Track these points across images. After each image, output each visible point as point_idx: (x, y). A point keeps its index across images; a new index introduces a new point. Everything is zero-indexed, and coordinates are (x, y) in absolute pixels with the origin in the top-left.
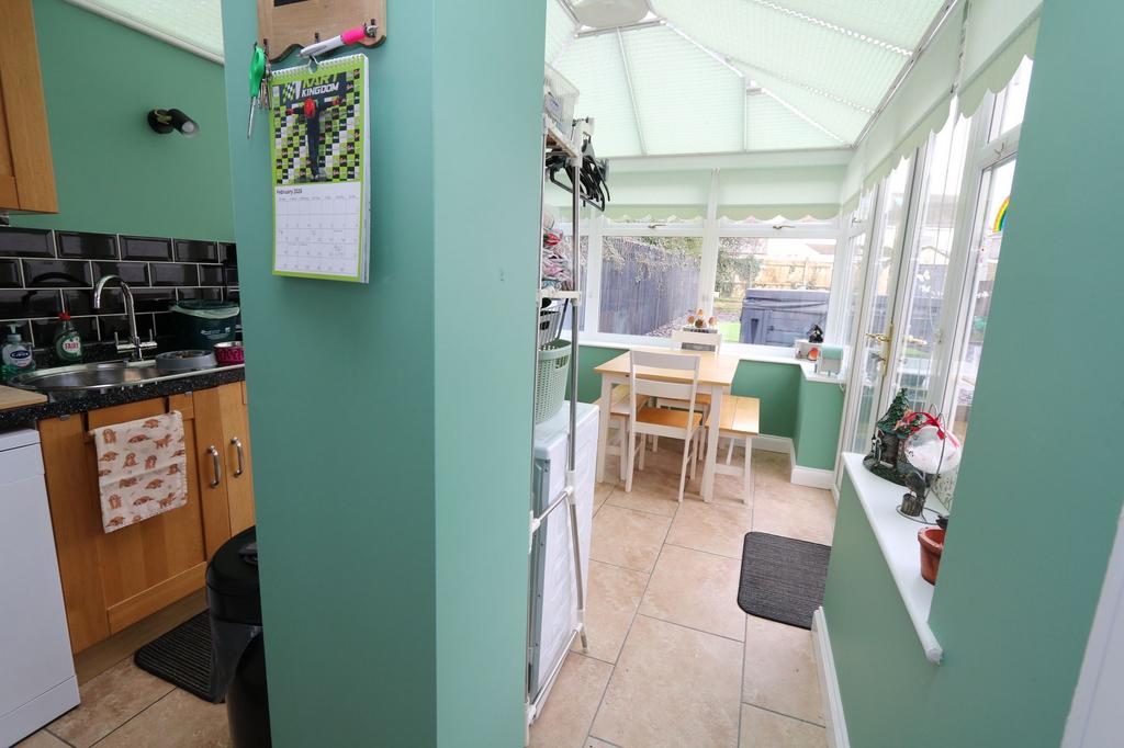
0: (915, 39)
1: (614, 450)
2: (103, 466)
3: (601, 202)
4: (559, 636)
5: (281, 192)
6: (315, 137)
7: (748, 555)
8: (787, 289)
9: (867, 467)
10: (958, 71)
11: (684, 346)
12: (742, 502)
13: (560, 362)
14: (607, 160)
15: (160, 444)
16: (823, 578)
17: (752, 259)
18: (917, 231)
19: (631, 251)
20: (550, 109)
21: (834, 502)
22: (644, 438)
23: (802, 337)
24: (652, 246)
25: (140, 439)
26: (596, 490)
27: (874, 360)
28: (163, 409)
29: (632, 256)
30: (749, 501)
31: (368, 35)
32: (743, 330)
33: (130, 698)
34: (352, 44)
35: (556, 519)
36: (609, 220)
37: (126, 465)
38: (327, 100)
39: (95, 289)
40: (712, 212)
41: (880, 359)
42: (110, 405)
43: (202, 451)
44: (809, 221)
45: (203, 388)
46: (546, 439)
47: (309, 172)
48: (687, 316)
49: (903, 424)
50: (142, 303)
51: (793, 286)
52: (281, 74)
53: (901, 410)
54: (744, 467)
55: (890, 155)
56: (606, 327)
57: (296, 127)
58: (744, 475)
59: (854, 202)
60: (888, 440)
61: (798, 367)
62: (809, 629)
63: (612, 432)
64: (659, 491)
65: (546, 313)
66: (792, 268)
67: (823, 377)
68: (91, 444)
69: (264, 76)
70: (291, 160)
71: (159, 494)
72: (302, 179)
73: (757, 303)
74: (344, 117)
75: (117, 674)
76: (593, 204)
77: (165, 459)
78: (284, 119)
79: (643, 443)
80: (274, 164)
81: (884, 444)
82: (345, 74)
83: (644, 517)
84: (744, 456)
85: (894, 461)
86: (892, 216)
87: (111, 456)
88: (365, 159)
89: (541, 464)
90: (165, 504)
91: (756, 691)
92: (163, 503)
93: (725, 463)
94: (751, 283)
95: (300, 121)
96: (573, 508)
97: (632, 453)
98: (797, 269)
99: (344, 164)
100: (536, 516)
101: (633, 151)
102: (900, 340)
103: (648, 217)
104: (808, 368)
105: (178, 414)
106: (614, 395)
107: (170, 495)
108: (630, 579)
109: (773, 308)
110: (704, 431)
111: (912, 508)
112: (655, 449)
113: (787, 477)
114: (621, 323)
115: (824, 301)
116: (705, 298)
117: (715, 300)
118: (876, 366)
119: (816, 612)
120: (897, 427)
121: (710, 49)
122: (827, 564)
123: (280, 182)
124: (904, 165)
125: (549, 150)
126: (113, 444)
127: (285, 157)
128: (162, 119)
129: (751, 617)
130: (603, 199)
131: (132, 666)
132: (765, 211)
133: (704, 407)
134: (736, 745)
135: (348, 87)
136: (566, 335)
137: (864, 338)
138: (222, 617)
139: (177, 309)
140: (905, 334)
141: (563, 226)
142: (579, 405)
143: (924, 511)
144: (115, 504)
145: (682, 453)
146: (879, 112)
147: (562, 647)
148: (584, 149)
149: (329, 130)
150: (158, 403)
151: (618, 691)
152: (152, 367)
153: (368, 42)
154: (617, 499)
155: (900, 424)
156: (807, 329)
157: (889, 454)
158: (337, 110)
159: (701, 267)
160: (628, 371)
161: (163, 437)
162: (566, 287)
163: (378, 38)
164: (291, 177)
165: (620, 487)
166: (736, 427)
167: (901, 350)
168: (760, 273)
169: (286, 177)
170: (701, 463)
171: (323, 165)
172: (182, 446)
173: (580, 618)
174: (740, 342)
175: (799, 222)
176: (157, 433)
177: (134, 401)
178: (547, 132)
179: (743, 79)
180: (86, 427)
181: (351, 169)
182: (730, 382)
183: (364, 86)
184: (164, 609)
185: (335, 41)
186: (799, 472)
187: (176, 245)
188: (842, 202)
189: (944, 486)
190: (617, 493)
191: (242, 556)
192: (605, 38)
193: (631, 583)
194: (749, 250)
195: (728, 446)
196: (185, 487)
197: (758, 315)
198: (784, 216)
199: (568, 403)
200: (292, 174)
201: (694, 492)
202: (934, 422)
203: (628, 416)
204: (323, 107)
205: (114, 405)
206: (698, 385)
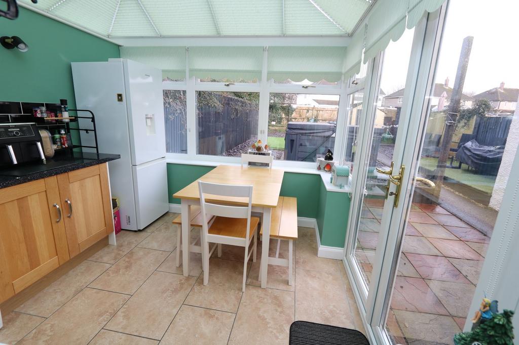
12: (288, 284)
17: (290, 106)
19: (228, 101)
23: (320, 156)
29: (228, 104)
30: (292, 282)
32: (286, 146)
36: (199, 80)
40: (264, 76)
54: (288, 256)
58: (288, 263)
59: (356, 68)
61: (319, 176)
66: (308, 111)
67: (336, 188)
73: (293, 131)
93: (275, 256)
94: (290, 118)
98: (310, 111)
104: (326, 177)
109: (302, 134)
116: (263, 132)
132: (298, 76)
133: (258, 215)
156: (323, 150)
160: (198, 197)
168: (294, 113)
174: (284, 159)
175: (318, 84)
186: (322, 250)
188: (344, 71)
194: (288, 102)
197: (294, 137)
198: (309, 80)
206: (252, 206)
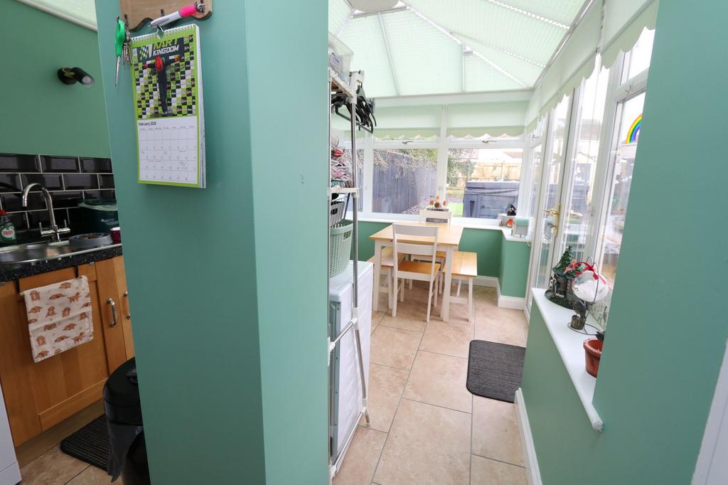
0: (571, 18)
1: (384, 290)
2: (31, 316)
3: (370, 127)
4: (351, 416)
5: (142, 124)
6: (164, 85)
7: (472, 355)
8: (492, 181)
9: (548, 298)
10: (600, 38)
11: (428, 220)
12: (468, 320)
13: (346, 235)
14: (374, 99)
15: (72, 299)
16: (520, 368)
17: (469, 162)
18: (575, 142)
19: (392, 158)
20: (333, 64)
21: (527, 321)
22: (403, 281)
23: (502, 212)
24: (406, 155)
25: (58, 296)
26: (373, 317)
27: (549, 227)
28: (74, 275)
29: (393, 161)
30: (471, 319)
31: (198, 10)
32: (465, 208)
33: (57, 475)
34: (187, 17)
35: (346, 341)
36: (377, 139)
37: (48, 314)
38: (171, 58)
39: (23, 193)
40: (443, 132)
41: (553, 226)
42: (35, 274)
43: (103, 302)
44: (505, 138)
45: (101, 259)
46: (337, 288)
47: (160, 110)
48: (429, 200)
49: (570, 269)
50: (58, 202)
51: (495, 179)
52: (138, 40)
53: (568, 260)
54: (468, 297)
55: (557, 94)
56: (377, 208)
57: (150, 78)
58: (468, 303)
59: (534, 124)
60: (561, 280)
61: (501, 232)
62: (513, 402)
63: (383, 277)
64: (414, 315)
65: (335, 203)
66: (495, 168)
67: (516, 238)
68: (22, 301)
69: (125, 41)
70: (148, 101)
71: (73, 333)
72: (156, 115)
73: (474, 190)
74: (184, 69)
75: (48, 458)
76: (364, 128)
77: (77, 309)
78: (141, 72)
79: (403, 284)
80: (136, 104)
81: (558, 283)
82: (183, 38)
83: (404, 333)
84: (468, 291)
85: (564, 293)
86: (558, 133)
87: (36, 309)
88: (200, 100)
89: (334, 305)
90: (78, 340)
91: (480, 446)
92: (77, 339)
93: (456, 296)
94: (469, 178)
95: (153, 73)
96: (357, 332)
97: (396, 291)
98: (497, 168)
99: (185, 104)
100: (332, 340)
101: (392, 93)
102: (566, 213)
103: (403, 136)
104: (507, 232)
105: (84, 278)
106: (383, 254)
107: (81, 334)
108: (397, 375)
109: (484, 194)
110: (442, 275)
111: (578, 324)
112: (411, 287)
113: (495, 302)
114: (386, 205)
115: (516, 188)
116: (441, 189)
117: (447, 189)
118: (550, 230)
119: (517, 392)
120: (566, 272)
121: (440, 25)
122: (523, 359)
123: (140, 117)
124: (566, 100)
125: (334, 93)
126: (38, 301)
127: (143, 99)
128: (67, 74)
129: (475, 397)
130: (372, 125)
131: (59, 452)
132: (478, 131)
133: (441, 260)
134: (468, 483)
135: (186, 48)
136: (349, 216)
137: (542, 212)
138: (115, 421)
139: (83, 205)
140: (568, 210)
141: (345, 144)
142: (359, 263)
143: (585, 326)
144: (41, 342)
145: (428, 290)
146: (549, 66)
147: (353, 423)
148: (358, 92)
149: (173, 79)
150: (70, 271)
151: (391, 451)
152: (67, 245)
153: (199, 16)
154: (387, 321)
155: (568, 269)
156: (506, 207)
157: (561, 289)
158: (178, 65)
159: (437, 168)
160: (392, 238)
161: (75, 295)
162: (348, 185)
163: (206, 13)
164: (148, 114)
165: (388, 314)
166: (462, 273)
167: (566, 219)
168: (475, 171)
169: (144, 114)
170: (440, 296)
171: (170, 104)
172: (89, 300)
173: (364, 404)
174: (463, 216)
175: (499, 138)
176: (70, 292)
177: (52, 270)
178: (331, 81)
179: (461, 45)
180: (18, 290)
181: (190, 107)
182: (458, 243)
183: (197, 46)
184: (81, 411)
185: (175, 15)
186: (503, 299)
187: (82, 161)
188: (526, 125)
189: (597, 309)
190: (386, 318)
191: (129, 378)
192: (371, 19)
193: (397, 377)
194: (467, 157)
195: (457, 284)
196: (92, 328)
197: (474, 198)
198: (489, 134)
199: (352, 262)
200: (149, 111)
201: (436, 315)
202: (591, 268)
203: (392, 267)
204: (169, 62)
205: (38, 273)
206: (437, 245)
